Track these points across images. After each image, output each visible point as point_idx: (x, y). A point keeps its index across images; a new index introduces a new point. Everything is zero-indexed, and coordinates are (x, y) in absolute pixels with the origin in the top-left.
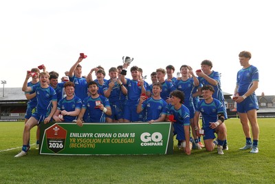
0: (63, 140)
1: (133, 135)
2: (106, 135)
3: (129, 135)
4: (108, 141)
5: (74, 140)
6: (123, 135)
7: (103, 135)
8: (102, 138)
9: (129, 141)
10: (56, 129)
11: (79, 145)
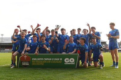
0: (29, 62)
1: (61, 59)
2: (49, 59)
3: (59, 59)
4: (50, 62)
5: (34, 62)
6: (57, 59)
7: (48, 59)
8: (47, 61)
9: (59, 62)
10: (25, 57)
11: (36, 64)
